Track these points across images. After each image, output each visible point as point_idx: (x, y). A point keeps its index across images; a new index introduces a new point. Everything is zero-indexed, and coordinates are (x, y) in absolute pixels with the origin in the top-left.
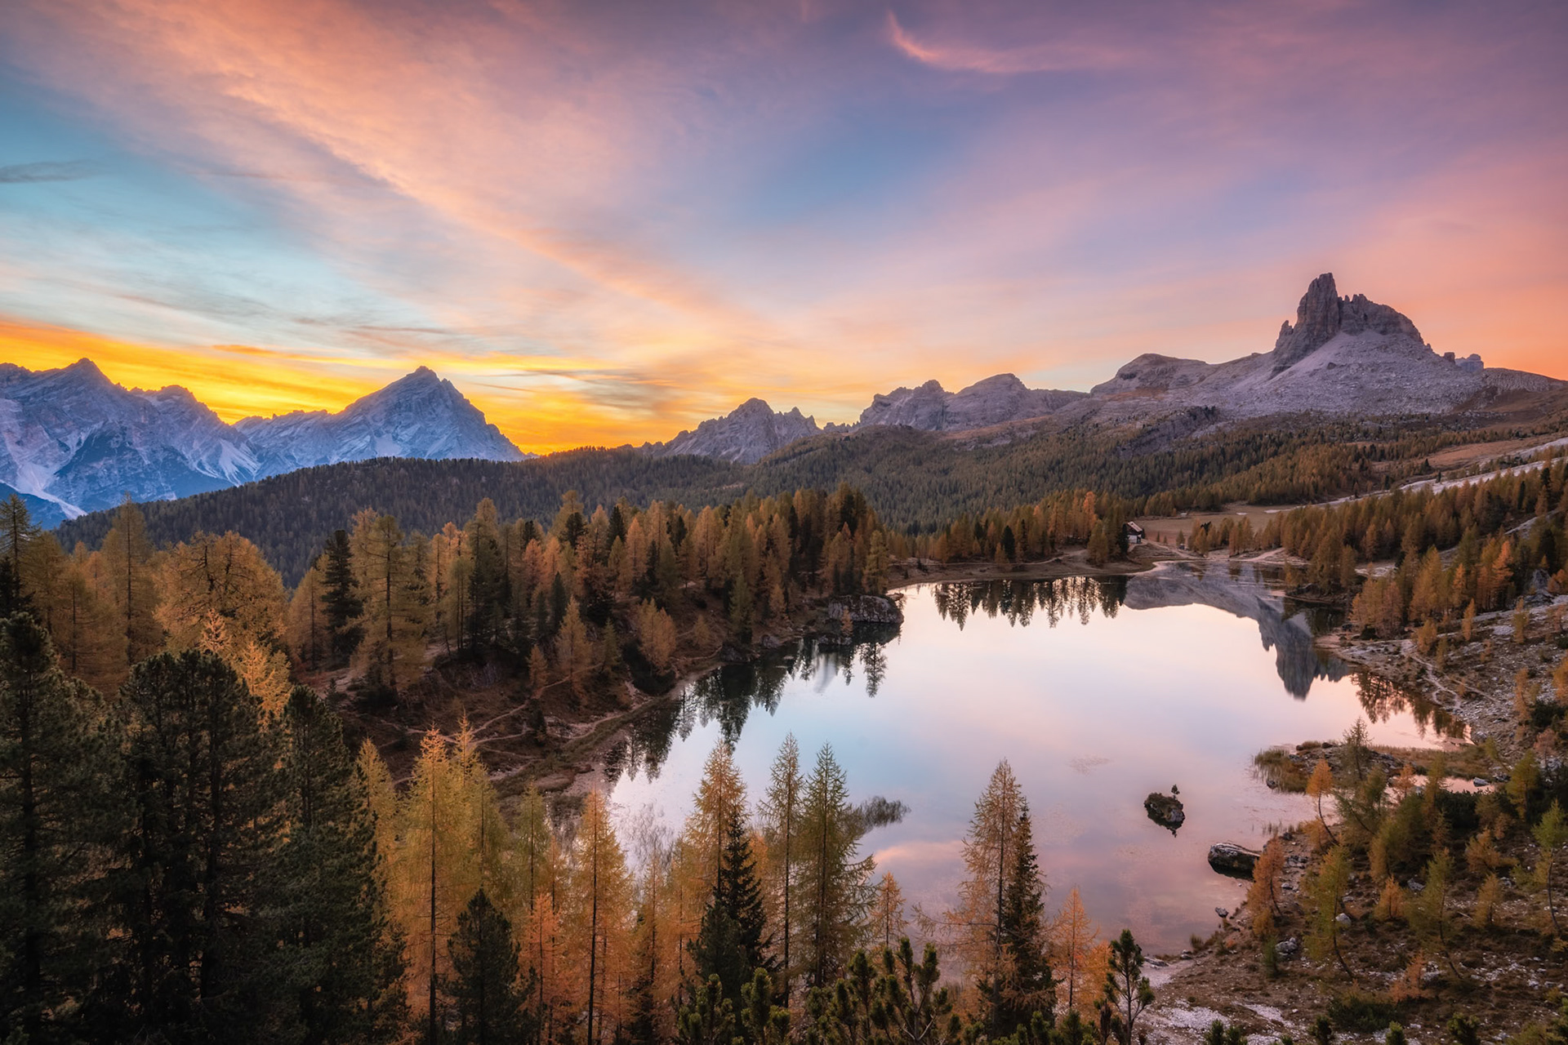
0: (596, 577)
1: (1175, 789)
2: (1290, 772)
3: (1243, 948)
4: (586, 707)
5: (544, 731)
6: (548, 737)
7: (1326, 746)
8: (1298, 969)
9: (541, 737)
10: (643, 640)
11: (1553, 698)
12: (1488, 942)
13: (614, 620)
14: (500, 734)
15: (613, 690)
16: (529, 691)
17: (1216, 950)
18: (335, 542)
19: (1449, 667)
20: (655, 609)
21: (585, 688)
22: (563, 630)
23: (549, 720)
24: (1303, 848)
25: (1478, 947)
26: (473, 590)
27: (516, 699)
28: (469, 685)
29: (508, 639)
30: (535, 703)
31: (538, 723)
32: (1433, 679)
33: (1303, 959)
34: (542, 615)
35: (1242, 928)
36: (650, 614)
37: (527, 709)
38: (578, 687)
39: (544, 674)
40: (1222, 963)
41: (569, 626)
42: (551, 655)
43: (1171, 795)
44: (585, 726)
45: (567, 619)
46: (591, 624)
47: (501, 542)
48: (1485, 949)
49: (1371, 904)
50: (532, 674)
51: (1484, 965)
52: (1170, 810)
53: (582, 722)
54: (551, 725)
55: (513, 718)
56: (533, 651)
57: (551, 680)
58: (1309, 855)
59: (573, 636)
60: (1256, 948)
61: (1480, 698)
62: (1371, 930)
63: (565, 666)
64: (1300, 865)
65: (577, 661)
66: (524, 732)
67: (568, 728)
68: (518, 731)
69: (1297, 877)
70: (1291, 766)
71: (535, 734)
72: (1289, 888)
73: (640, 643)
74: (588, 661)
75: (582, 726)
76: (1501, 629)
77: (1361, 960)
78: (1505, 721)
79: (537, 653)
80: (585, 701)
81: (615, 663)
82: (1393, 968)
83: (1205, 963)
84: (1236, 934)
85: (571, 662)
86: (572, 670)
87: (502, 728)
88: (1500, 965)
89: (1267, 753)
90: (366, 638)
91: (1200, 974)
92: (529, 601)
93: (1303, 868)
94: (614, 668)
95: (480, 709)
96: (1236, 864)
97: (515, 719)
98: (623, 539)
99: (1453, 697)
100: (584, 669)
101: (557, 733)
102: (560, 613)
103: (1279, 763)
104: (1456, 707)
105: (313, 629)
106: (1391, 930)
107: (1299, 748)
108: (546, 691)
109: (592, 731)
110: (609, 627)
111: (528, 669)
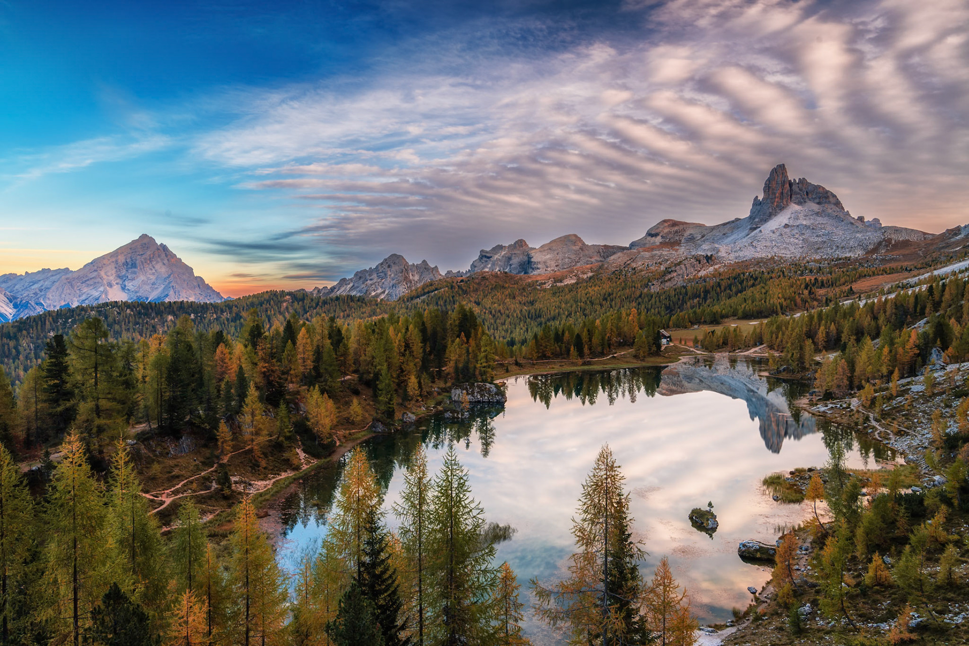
0: (272, 371)
1: (710, 505)
2: (788, 489)
3: (772, 615)
4: (265, 468)
5: (229, 487)
6: (233, 491)
7: (810, 470)
8: (814, 626)
9: (227, 492)
10: (310, 416)
11: (956, 430)
12: (950, 595)
13: (287, 403)
14: (194, 491)
15: (286, 455)
16: (218, 457)
17: (751, 618)
18: (54, 344)
19: (884, 415)
20: (319, 393)
21: (263, 453)
22: (246, 409)
23: (233, 479)
24: (804, 540)
25: (945, 599)
26: (170, 379)
27: (207, 463)
28: (168, 454)
29: (200, 417)
30: (222, 466)
31: (225, 481)
32: (874, 423)
33: (818, 619)
34: (229, 398)
35: (769, 601)
36: (315, 397)
37: (216, 471)
38: (258, 453)
39: (231, 443)
40: (757, 627)
41: (249, 406)
42: (236, 430)
43: (708, 509)
44: (265, 483)
45: (248, 400)
46: (269, 407)
47: (195, 346)
48: (949, 600)
49: (859, 575)
50: (219, 443)
51: (950, 612)
52: (708, 520)
53: (262, 480)
54: (236, 482)
55: (204, 478)
56: (220, 425)
57: (235, 448)
58: (809, 545)
59: (253, 415)
60: (781, 614)
61: (908, 434)
62: (864, 594)
63: (247, 436)
64: (804, 552)
65: (257, 433)
66: (213, 488)
67: (250, 485)
68: (209, 488)
69: (803, 562)
70: (788, 486)
71: (222, 490)
72: (798, 570)
73: (307, 419)
74: (265, 432)
75: (260, 484)
76: (915, 388)
77: (860, 616)
78: (926, 448)
79: (224, 429)
80: (263, 463)
81: (288, 434)
82: (884, 620)
83: (745, 628)
84: (765, 605)
85: (252, 433)
86: (252, 440)
87: (194, 485)
88: (962, 611)
89: (770, 478)
90: (78, 416)
91: (742, 637)
92: (219, 391)
93: (806, 554)
94: (288, 438)
95: (176, 472)
96: (758, 555)
97: (207, 479)
98: (294, 343)
99: (889, 434)
100: (263, 439)
101: (241, 488)
102: (242, 396)
103: (779, 484)
104: (891, 442)
105: (36, 416)
106: (878, 592)
107: (791, 473)
108: (232, 457)
109: (269, 487)
110: (283, 407)
111: (217, 440)
